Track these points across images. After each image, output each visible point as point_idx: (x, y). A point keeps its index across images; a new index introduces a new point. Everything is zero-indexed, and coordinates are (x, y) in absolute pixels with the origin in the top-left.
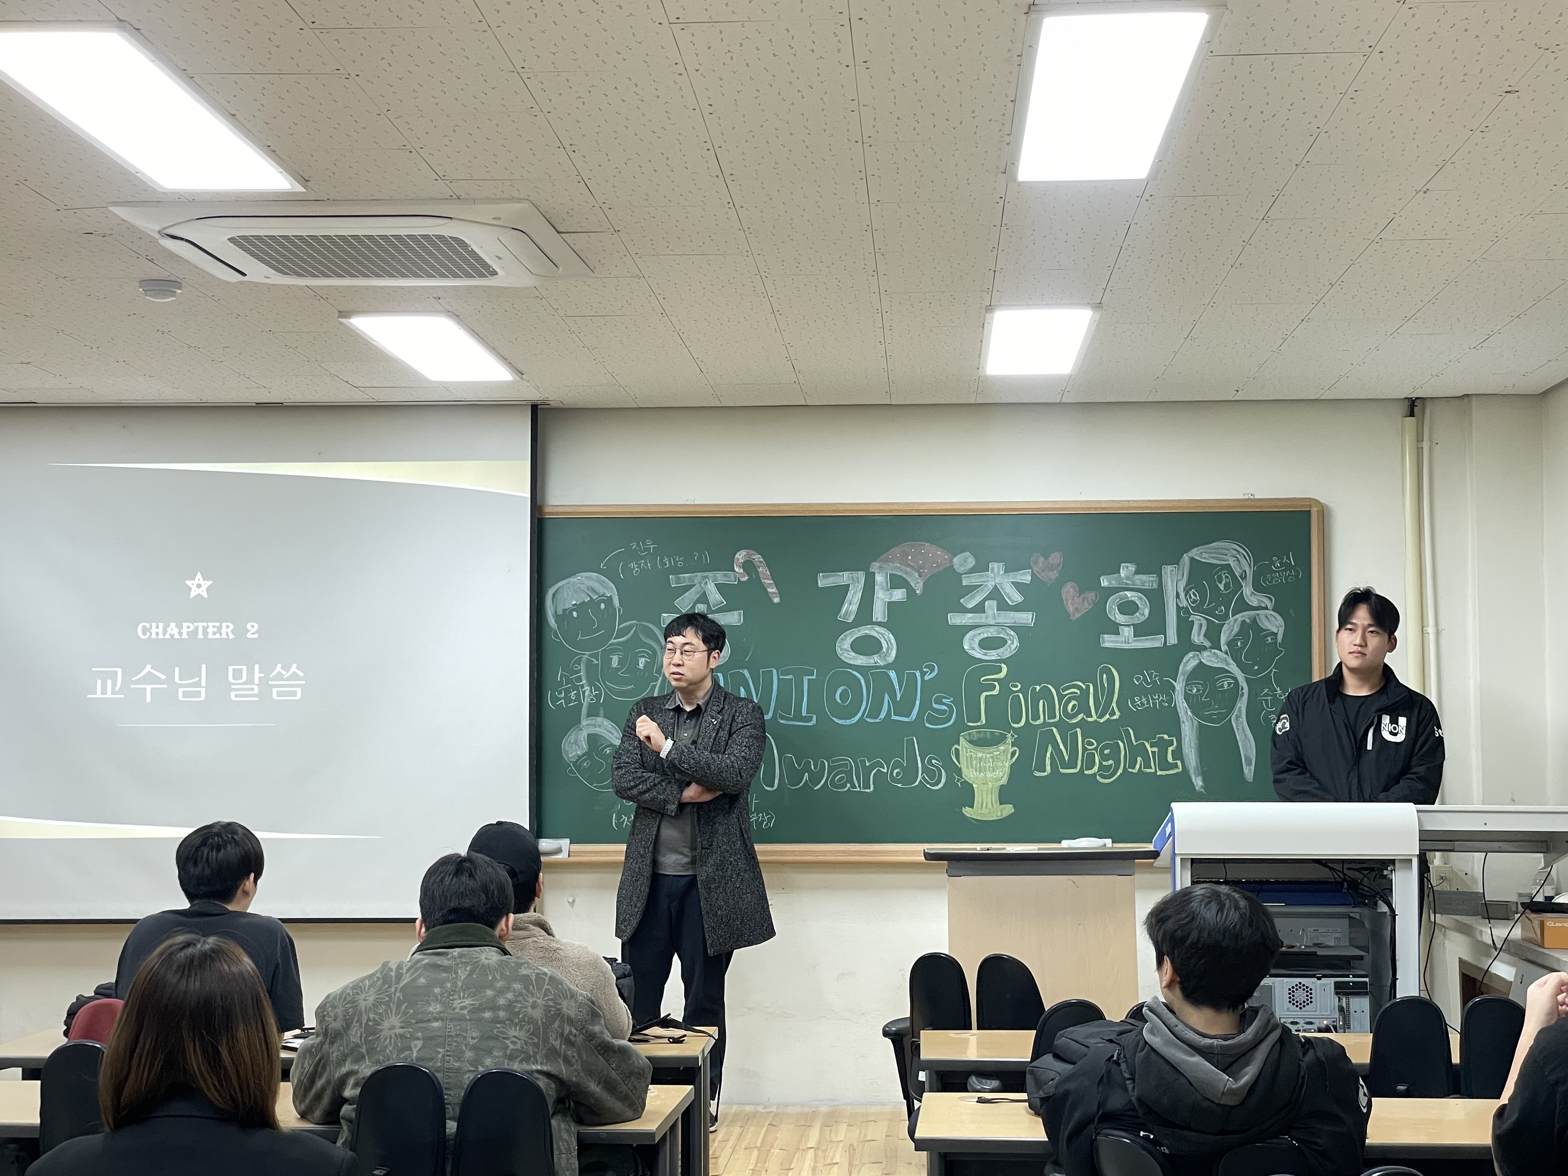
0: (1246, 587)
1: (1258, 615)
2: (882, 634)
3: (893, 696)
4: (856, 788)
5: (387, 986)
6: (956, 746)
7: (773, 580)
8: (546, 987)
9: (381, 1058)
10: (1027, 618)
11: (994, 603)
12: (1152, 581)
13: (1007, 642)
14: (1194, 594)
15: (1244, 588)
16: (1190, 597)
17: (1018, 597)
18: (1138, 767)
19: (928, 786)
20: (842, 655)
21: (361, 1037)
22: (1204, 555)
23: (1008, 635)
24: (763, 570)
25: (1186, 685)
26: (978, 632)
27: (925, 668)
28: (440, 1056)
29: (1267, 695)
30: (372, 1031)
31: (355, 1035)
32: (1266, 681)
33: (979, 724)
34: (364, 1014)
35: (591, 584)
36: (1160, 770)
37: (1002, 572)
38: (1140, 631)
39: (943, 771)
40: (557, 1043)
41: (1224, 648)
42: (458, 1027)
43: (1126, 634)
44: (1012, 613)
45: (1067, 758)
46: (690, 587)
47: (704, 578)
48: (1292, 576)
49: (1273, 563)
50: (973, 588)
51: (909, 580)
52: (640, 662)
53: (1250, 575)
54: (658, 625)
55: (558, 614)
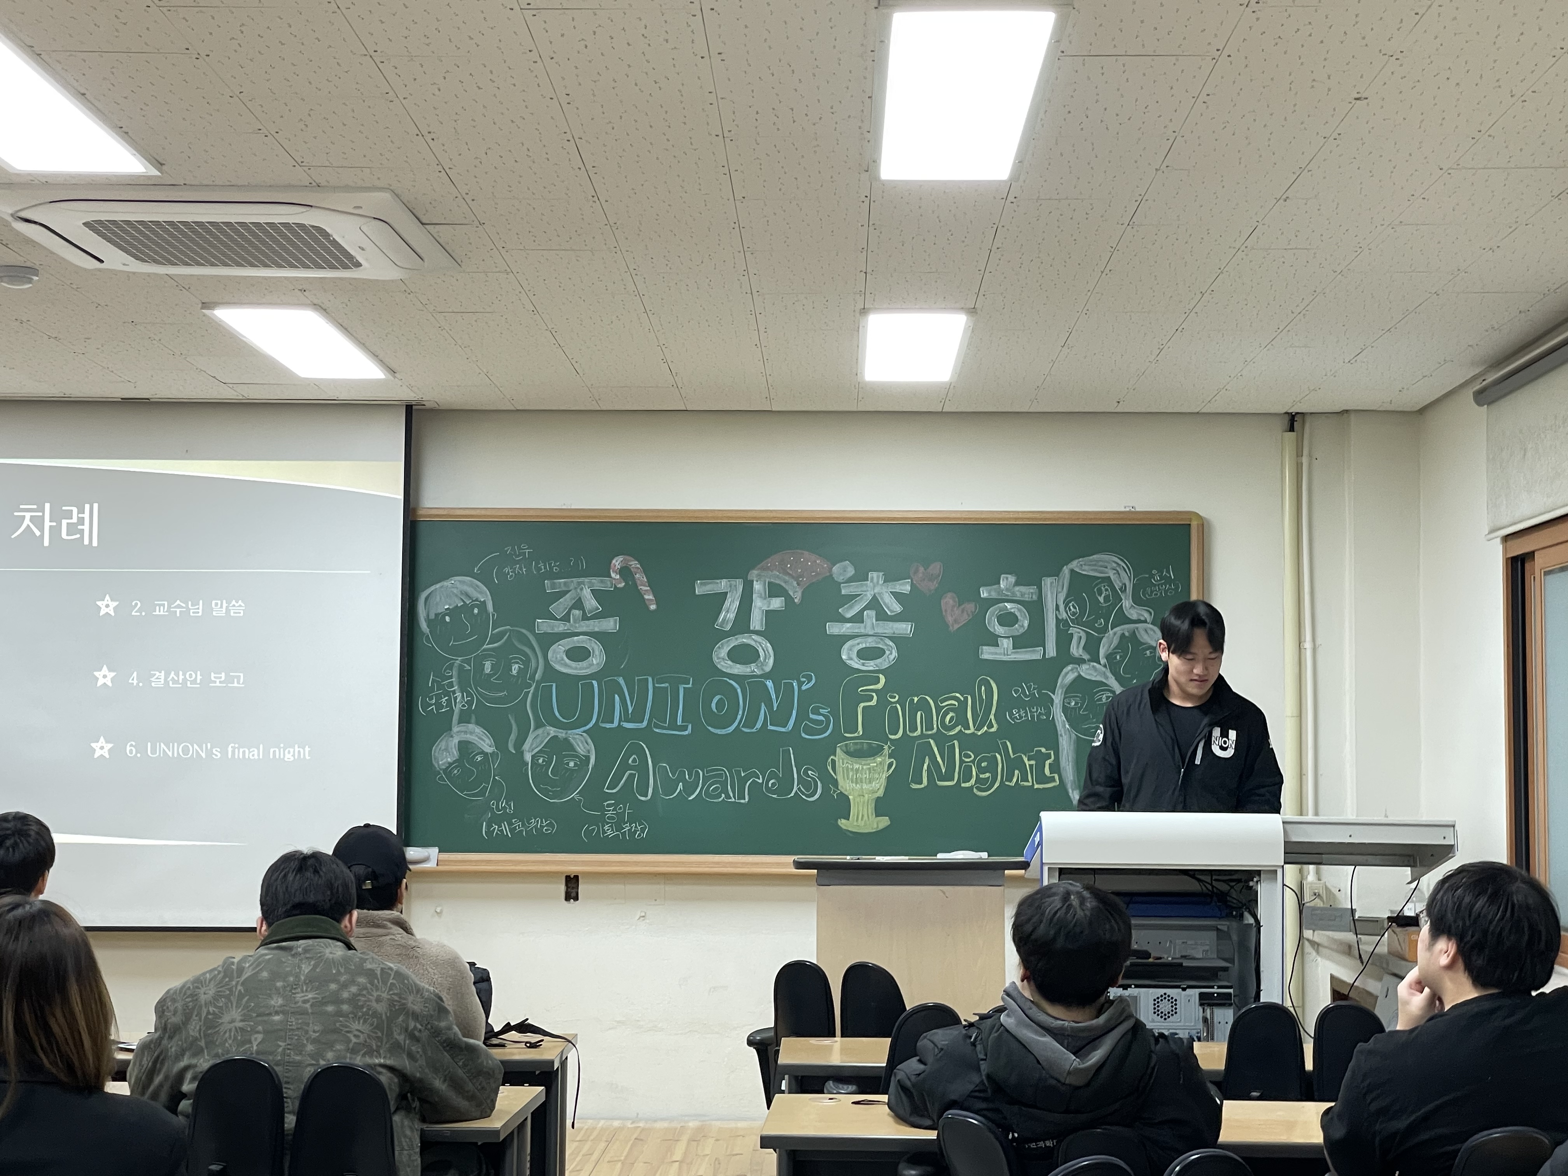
0: (1126, 599)
1: (1137, 628)
2: (760, 643)
3: (769, 705)
4: (731, 798)
5: (227, 979)
6: (832, 757)
7: (649, 586)
8: (391, 981)
9: (220, 1051)
10: (905, 628)
11: (872, 613)
12: (1032, 593)
13: (885, 653)
14: (1073, 606)
15: (1123, 601)
16: (1070, 610)
17: (897, 607)
18: (1015, 780)
19: (804, 797)
20: (719, 663)
21: (200, 1029)
22: (1086, 568)
23: (887, 645)
24: (640, 577)
25: (1065, 698)
26: (857, 642)
27: (802, 677)
28: (280, 1050)
30: (211, 1024)
31: (194, 1028)
33: (856, 735)
34: (204, 1008)
35: (465, 588)
36: (1037, 784)
37: (881, 582)
38: (1019, 643)
39: (819, 783)
40: (401, 1038)
41: (1103, 661)
42: (300, 1021)
43: (1005, 646)
44: (891, 624)
45: (944, 771)
46: (565, 593)
47: (579, 583)
48: (1172, 589)
49: (1153, 576)
50: (852, 598)
51: (787, 588)
52: (513, 668)
53: (1130, 588)
54: (532, 631)
55: (430, 618)
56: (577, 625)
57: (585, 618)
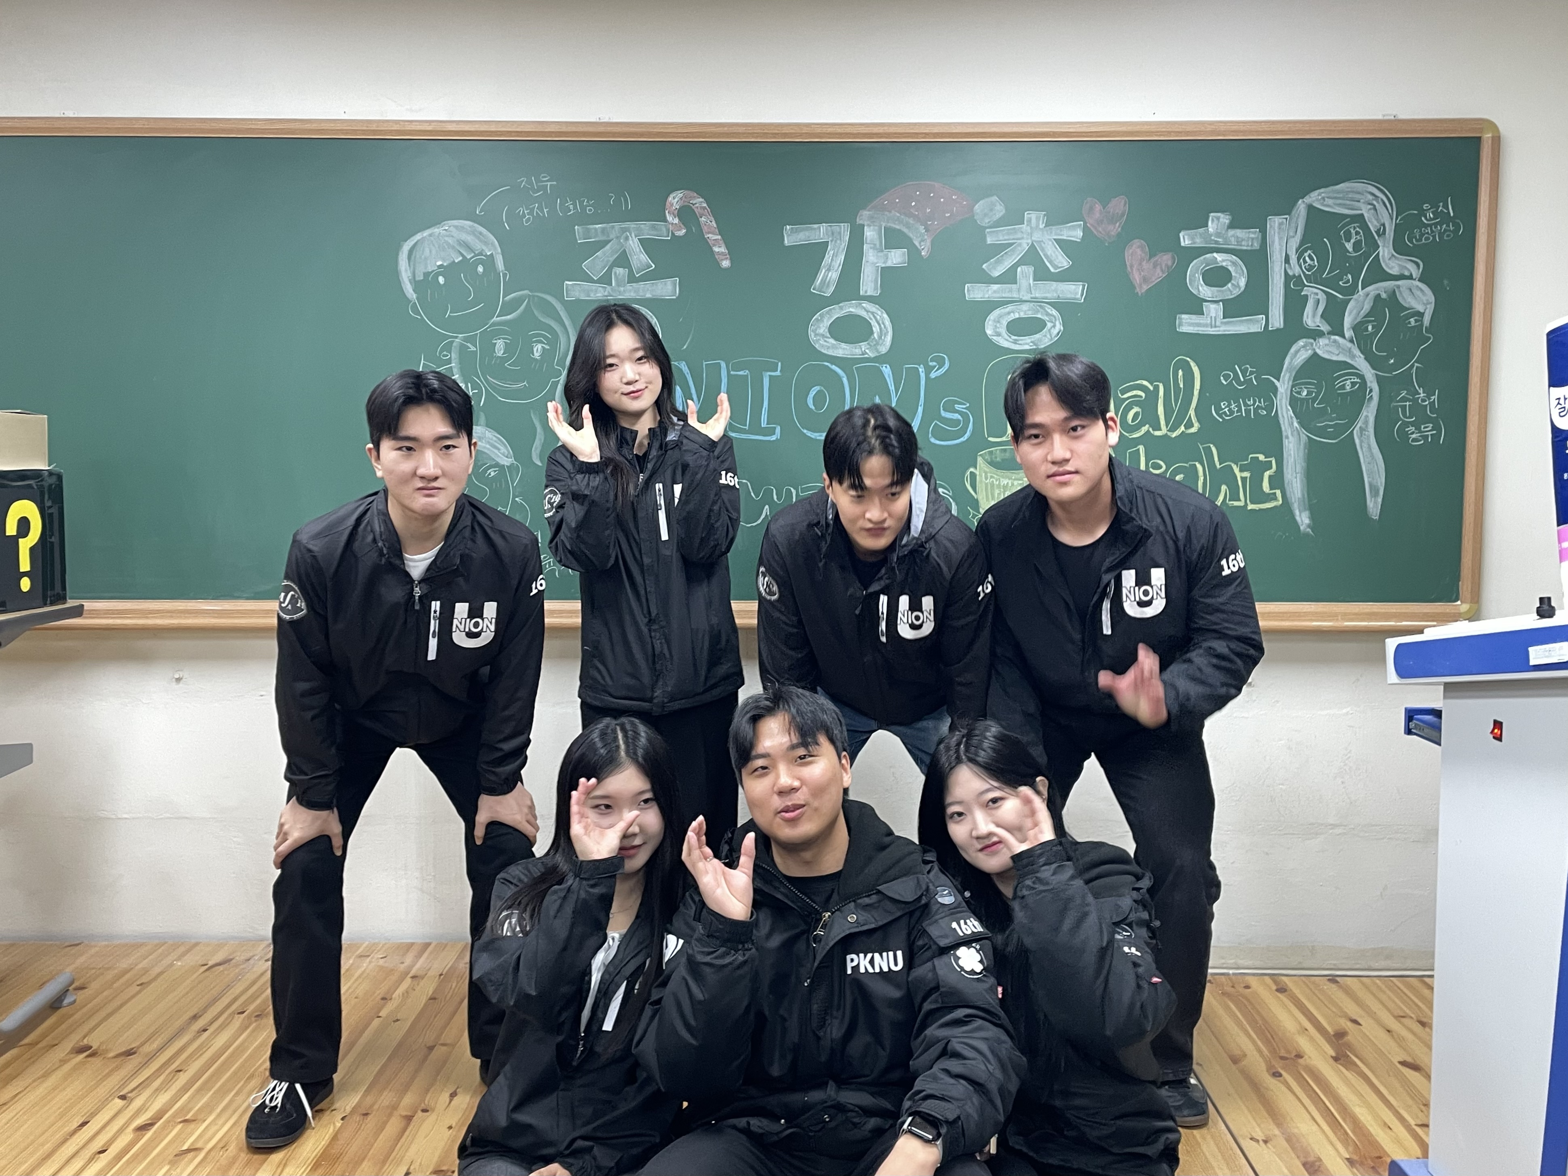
0: (1384, 246)
1: (1398, 287)
2: (873, 313)
6: (972, 470)
7: (720, 234)
10: (1074, 291)
11: (1029, 270)
12: (1253, 239)
13: (1046, 325)
14: (1310, 256)
15: (1380, 248)
17: (1063, 260)
18: (1221, 498)
20: (817, 341)
22: (1330, 202)
23: (1048, 314)
24: (708, 222)
25: (1293, 386)
26: (1007, 310)
27: (931, 361)
29: (1404, 399)
32: (1405, 380)
35: (464, 237)
36: (1252, 503)
37: (1042, 226)
38: (1232, 309)
41: (1348, 333)
43: (1213, 314)
44: (1054, 285)
46: (603, 244)
47: (624, 230)
48: (1450, 231)
49: (1423, 213)
50: (1000, 249)
51: (911, 235)
52: (535, 350)
53: (1390, 230)
54: (560, 298)
55: (417, 279)
56: (622, 289)
57: (632, 279)
